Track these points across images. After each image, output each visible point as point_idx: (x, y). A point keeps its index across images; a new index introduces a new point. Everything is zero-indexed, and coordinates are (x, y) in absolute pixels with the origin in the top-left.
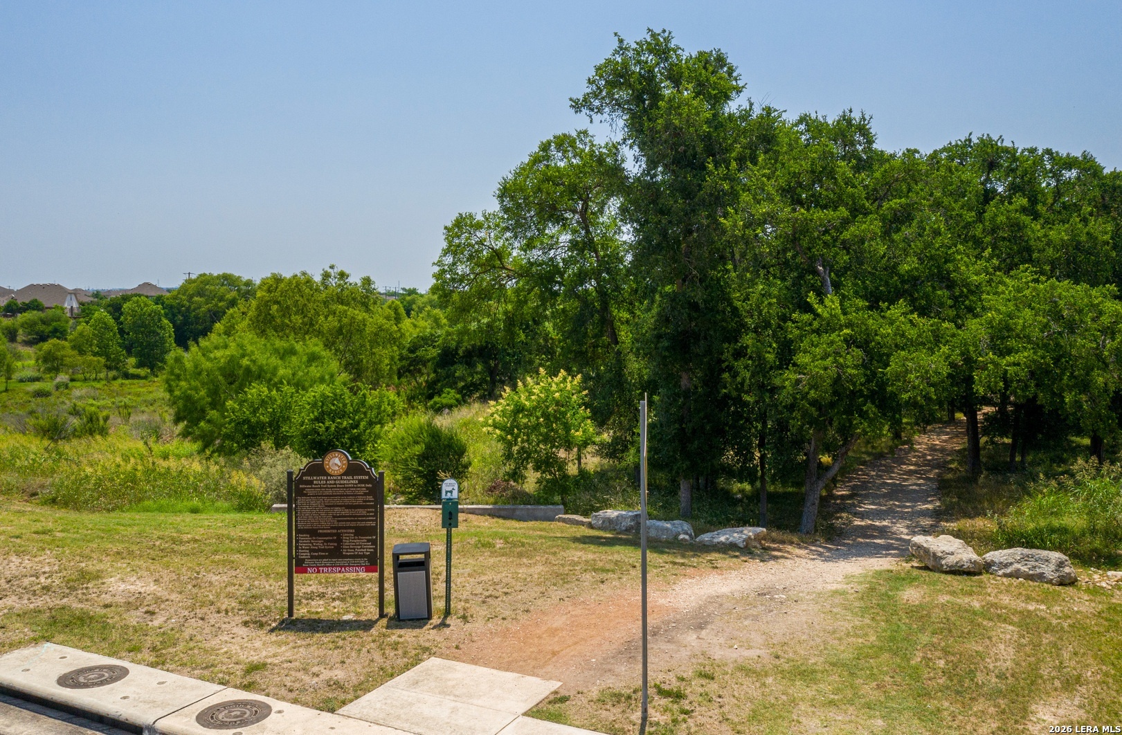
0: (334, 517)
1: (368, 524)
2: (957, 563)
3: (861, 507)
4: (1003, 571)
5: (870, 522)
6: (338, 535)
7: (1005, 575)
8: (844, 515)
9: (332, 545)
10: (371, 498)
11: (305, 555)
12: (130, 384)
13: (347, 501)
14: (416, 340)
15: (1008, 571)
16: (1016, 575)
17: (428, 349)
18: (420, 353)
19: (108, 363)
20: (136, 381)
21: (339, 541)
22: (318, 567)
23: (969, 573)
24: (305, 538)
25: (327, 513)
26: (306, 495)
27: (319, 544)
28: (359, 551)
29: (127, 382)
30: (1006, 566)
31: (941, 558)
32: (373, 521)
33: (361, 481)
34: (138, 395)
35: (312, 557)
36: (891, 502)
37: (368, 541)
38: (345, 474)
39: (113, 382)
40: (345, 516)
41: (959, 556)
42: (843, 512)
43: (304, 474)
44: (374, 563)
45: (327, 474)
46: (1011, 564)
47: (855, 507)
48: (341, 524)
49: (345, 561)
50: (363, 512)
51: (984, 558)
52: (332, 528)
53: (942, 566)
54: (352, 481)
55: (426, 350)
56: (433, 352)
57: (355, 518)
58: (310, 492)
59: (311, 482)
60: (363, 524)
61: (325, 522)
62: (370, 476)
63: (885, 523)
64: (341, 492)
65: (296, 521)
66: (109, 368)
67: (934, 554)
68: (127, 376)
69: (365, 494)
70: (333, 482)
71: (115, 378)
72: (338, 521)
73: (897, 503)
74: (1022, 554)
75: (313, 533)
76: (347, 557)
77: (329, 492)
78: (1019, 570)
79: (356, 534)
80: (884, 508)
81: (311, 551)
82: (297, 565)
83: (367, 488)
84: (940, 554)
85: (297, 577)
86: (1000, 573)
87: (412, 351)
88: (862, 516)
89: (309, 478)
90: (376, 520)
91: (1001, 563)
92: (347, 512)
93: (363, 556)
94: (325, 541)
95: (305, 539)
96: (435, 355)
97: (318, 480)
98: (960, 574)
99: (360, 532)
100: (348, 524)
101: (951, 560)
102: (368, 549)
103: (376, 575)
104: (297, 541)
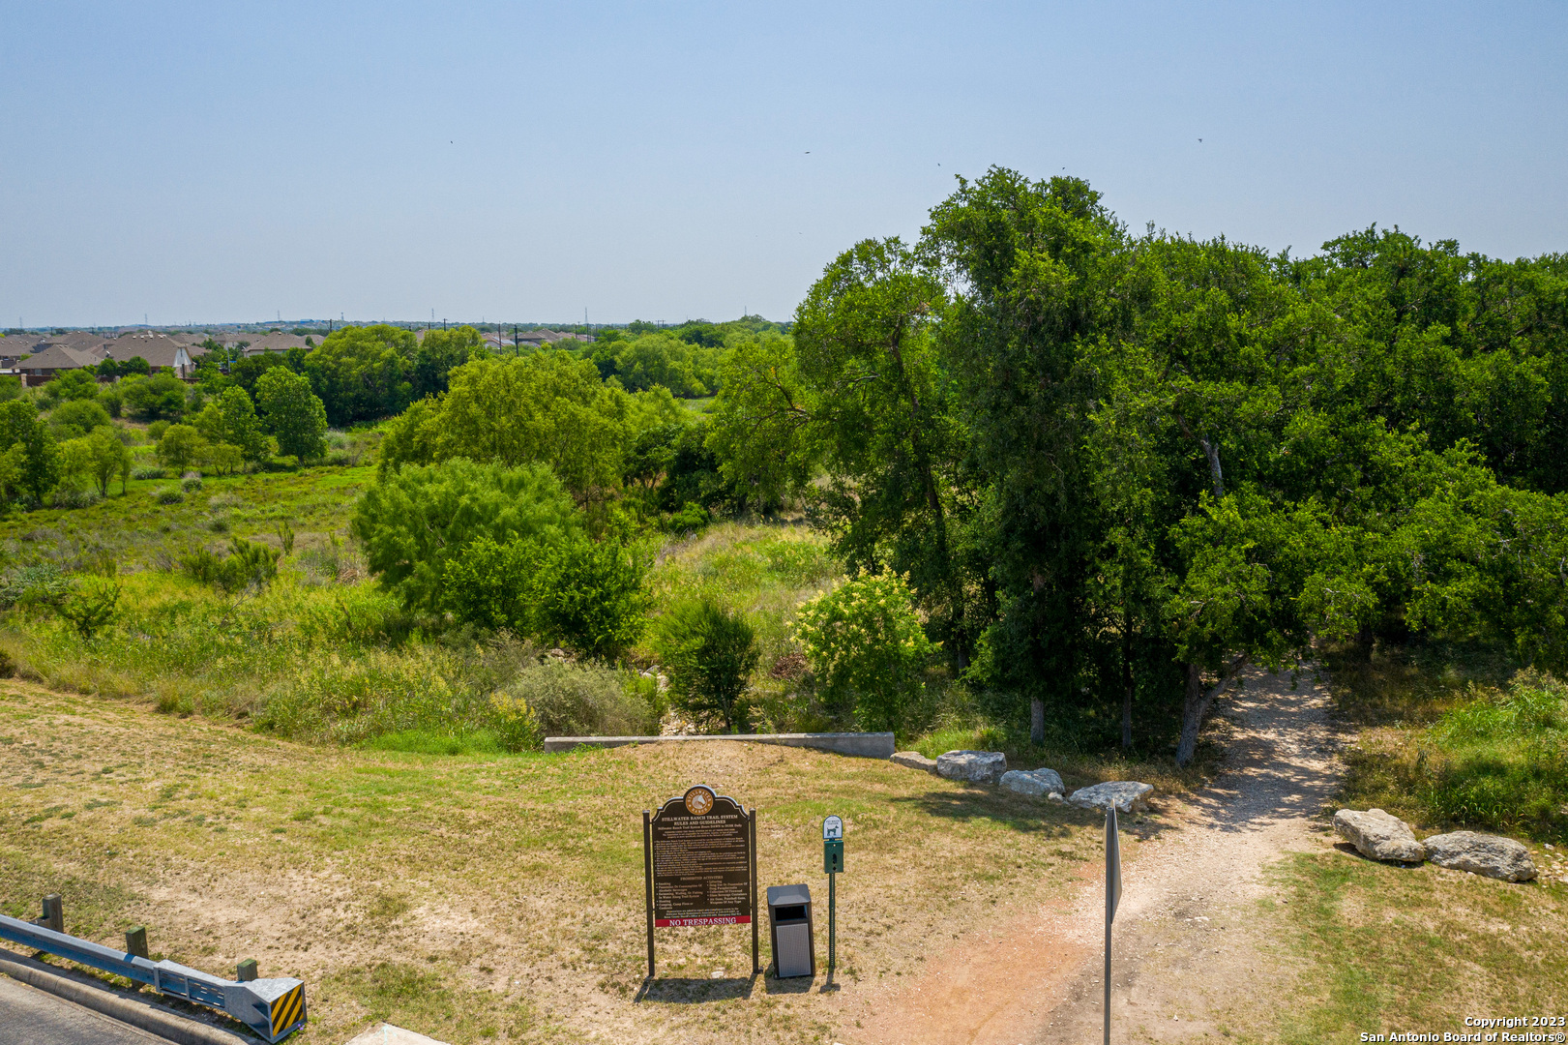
0: (698, 862)
1: (738, 869)
2: (1394, 851)
3: (1237, 706)
4: (1448, 861)
5: (1253, 734)
6: (704, 882)
7: (1451, 867)
8: (1220, 721)
9: (697, 894)
10: (740, 839)
11: (666, 905)
12: (277, 480)
13: (713, 844)
14: (645, 438)
15: (1455, 861)
16: (1464, 867)
17: (662, 448)
18: (651, 454)
19: (247, 453)
20: (283, 475)
21: (705, 889)
22: (681, 919)
23: (1409, 864)
24: (666, 887)
25: (690, 858)
26: (666, 838)
27: (683, 893)
28: (728, 900)
29: (272, 476)
30: (1453, 855)
31: (1374, 843)
32: (743, 865)
33: (729, 821)
34: (291, 498)
35: (675, 908)
36: (1271, 695)
37: (739, 888)
38: (711, 813)
39: (254, 477)
40: (711, 861)
41: (1396, 842)
42: (1218, 716)
43: (662, 815)
44: (745, 912)
45: (690, 815)
46: (1459, 853)
47: (1231, 706)
48: (707, 870)
49: (712, 912)
50: (732, 856)
51: (1425, 844)
52: (697, 875)
53: (1376, 852)
54: (718, 821)
55: (659, 451)
56: (668, 455)
57: (724, 863)
58: (670, 834)
59: (671, 824)
60: (732, 869)
61: (688, 868)
62: (740, 815)
63: (1271, 735)
64: (705, 834)
65: (655, 868)
66: (248, 458)
67: (1366, 838)
68: (271, 468)
69: (734, 836)
70: (697, 823)
71: (255, 471)
72: (704, 867)
73: (1278, 697)
74: (1471, 842)
75: (675, 881)
76: (714, 906)
77: (693, 834)
78: (1468, 861)
79: (724, 881)
80: (1264, 706)
81: (673, 901)
82: (658, 917)
83: (736, 829)
84: (1373, 839)
85: (658, 932)
86: (1445, 863)
87: (641, 452)
88: (1242, 721)
89: (668, 819)
90: (748, 865)
91: (1446, 852)
92: (714, 856)
93: (734, 905)
94: (689, 889)
95: (666, 889)
96: (671, 457)
97: (680, 821)
98: (1398, 865)
99: (729, 878)
100: (715, 870)
101: (1386, 847)
102: (739, 896)
103: (749, 926)
104: (656, 891)
